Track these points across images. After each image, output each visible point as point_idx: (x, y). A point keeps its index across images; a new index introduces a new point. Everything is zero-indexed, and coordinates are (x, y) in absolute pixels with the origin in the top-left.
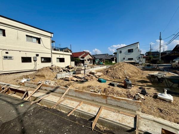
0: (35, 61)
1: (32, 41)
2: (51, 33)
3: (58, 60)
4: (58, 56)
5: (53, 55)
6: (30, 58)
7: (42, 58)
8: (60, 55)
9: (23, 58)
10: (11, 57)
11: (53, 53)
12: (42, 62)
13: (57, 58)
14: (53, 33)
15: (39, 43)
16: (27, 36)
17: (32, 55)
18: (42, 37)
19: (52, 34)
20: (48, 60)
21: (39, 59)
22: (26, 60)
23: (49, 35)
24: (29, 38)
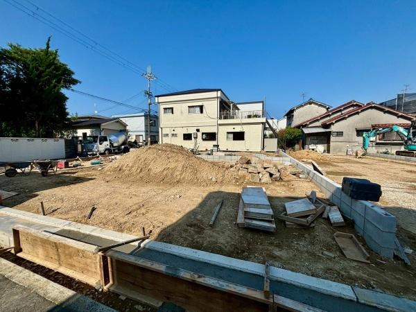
0: (196, 138)
1: (194, 112)
2: (217, 90)
3: (231, 136)
4: (230, 129)
5: (220, 127)
6: (191, 134)
7: (203, 134)
8: (234, 126)
9: (185, 135)
10: (176, 134)
11: (220, 125)
12: (204, 140)
13: (228, 133)
14: (219, 90)
15: (202, 112)
16: (189, 107)
17: (192, 131)
18: (205, 103)
19: (219, 92)
20: (211, 136)
21: (199, 134)
22: (187, 137)
23: (214, 94)
24: (192, 109)
